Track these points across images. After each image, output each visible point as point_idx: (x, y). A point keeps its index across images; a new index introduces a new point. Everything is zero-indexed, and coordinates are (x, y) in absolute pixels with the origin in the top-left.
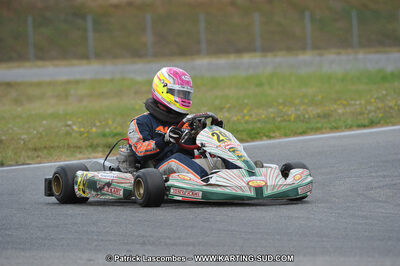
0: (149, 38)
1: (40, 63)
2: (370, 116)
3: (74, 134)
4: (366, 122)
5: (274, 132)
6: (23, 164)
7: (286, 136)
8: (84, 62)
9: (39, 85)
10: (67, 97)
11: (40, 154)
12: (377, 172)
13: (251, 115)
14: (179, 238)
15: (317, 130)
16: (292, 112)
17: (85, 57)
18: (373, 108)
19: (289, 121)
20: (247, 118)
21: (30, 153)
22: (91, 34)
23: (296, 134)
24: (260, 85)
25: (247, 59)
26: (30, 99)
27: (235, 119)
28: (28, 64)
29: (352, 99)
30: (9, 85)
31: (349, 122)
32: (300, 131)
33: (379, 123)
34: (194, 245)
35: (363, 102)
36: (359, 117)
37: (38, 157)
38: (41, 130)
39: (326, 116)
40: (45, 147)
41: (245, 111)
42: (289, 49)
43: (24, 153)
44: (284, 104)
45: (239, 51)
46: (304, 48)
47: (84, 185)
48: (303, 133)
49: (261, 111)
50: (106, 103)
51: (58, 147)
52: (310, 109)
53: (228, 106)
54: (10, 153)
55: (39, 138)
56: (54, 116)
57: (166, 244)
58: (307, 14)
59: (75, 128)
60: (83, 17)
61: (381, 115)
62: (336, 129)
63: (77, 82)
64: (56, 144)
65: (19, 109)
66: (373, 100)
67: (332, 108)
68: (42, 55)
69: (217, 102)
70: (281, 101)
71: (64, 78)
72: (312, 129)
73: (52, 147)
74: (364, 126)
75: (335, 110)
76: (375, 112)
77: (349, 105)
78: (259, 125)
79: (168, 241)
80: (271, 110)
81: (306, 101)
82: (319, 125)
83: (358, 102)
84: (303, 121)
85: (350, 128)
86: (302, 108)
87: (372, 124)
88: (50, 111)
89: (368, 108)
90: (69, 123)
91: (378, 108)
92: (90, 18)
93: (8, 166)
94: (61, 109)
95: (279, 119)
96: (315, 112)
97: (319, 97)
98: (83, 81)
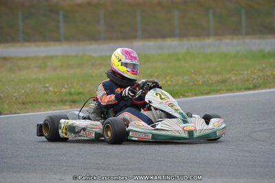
0: (102, 27)
1: (27, 44)
2: (254, 82)
3: (50, 93)
4: (251, 86)
6: (15, 113)
8: (57, 44)
9: (26, 59)
10: (45, 67)
11: (27, 106)
13: (172, 81)
15: (218, 91)
16: (200, 79)
17: (58, 40)
18: (256, 77)
19: (198, 85)
20: (169, 83)
21: (20, 106)
22: (62, 25)
23: (203, 94)
24: (178, 60)
25: (169, 42)
26: (20, 69)
28: (18, 45)
29: (241, 70)
30: (5, 59)
31: (240, 86)
33: (260, 87)
35: (249, 72)
36: (247, 82)
37: (25, 108)
38: (27, 90)
39: (224, 82)
40: (30, 102)
41: (168, 78)
42: (198, 35)
43: (15, 106)
44: (195, 73)
45: (164, 37)
46: (208, 35)
47: (66, 129)
48: (208, 93)
49: (179, 78)
50: (72, 72)
51: (39, 102)
52: (213, 77)
53: (157, 74)
54: (6, 106)
55: (26, 96)
56: (36, 80)
58: (211, 12)
59: (51, 89)
60: (57, 13)
61: (261, 81)
63: (52, 57)
64: (38, 100)
65: (13, 76)
66: (256, 71)
67: (228, 77)
68: (28, 38)
69: (149, 72)
70: (192, 71)
71: (43, 54)
72: (214, 91)
73: (35, 102)
74: (250, 89)
75: (230, 78)
76: (257, 79)
77: (239, 74)
78: (177, 87)
80: (186, 77)
81: (210, 71)
82: (218, 88)
83: (246, 72)
84: (207, 85)
85: (240, 90)
86: (207, 76)
87: (255, 87)
88: (34, 77)
89: (253, 76)
90: (47, 85)
91: (259, 76)
92: (61, 13)
93: (5, 115)
94: (41, 76)
95: (191, 84)
96: (215, 79)
97: (219, 69)
98: (56, 57)
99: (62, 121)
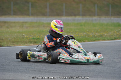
0: (48, 10)
1: (15, 16)
2: (115, 36)
3: (25, 38)
4: (113, 38)
5: (85, 40)
6: (9, 46)
7: (89, 41)
9: (14, 23)
10: (23, 27)
11: (14, 43)
12: (116, 53)
13: (78, 35)
14: (57, 71)
15: (99, 40)
16: (91, 34)
17: (28, 15)
19: (90, 37)
20: (77, 35)
21: (11, 43)
22: (30, 8)
23: (92, 41)
24: (81, 26)
25: (78, 18)
26: (12, 27)
28: (11, 16)
29: (109, 31)
30: (5, 22)
31: (108, 38)
32: (93, 40)
33: (117, 39)
34: (61, 73)
35: (113, 32)
37: (14, 44)
38: (15, 36)
39: (101, 36)
40: (16, 42)
41: (77, 33)
42: (90, 15)
43: (9, 43)
44: (88, 32)
45: (75, 15)
46: (94, 15)
47: (30, 56)
49: (81, 34)
50: (34, 29)
51: (20, 42)
52: (97, 34)
53: (72, 31)
54: (5, 43)
55: (14, 39)
56: (19, 32)
57: (52, 72)
58: (96, 5)
59: (25, 36)
60: (28, 3)
61: (118, 36)
62: (104, 40)
63: (26, 22)
64: (19, 41)
65: (8, 30)
66: (115, 32)
67: (103, 34)
68: (15, 14)
69: (68, 30)
70: (88, 31)
71: (22, 21)
72: (97, 40)
73: (18, 42)
74: (113, 40)
75: (104, 34)
77: (108, 33)
78: (81, 38)
79: (53, 71)
80: (85, 33)
81: (95, 31)
82: (99, 39)
83: (111, 32)
84: (94, 37)
85: (108, 40)
86: (94, 33)
87: (115, 39)
89: (114, 34)
90: (24, 35)
91: (117, 34)
93: (5, 47)
94: (21, 30)
95: (87, 36)
96: (98, 35)
97: (99, 30)
98: (28, 22)
99: (29, 52)
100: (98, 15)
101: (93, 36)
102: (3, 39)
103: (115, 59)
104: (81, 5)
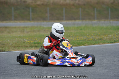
0: (48, 15)
1: (16, 21)
2: (114, 39)
3: (26, 43)
4: (113, 41)
5: (86, 44)
6: (11, 51)
7: (89, 45)
8: (29, 21)
9: (15, 28)
10: (24, 31)
11: (16, 48)
12: (116, 56)
13: (79, 39)
15: (99, 43)
16: (91, 38)
17: (29, 20)
18: (115, 37)
19: (90, 40)
20: (77, 39)
21: (13, 48)
22: (31, 13)
23: (92, 44)
24: (81, 29)
25: (77, 22)
26: (13, 32)
27: (74, 39)
28: (12, 21)
29: (109, 35)
30: (6, 27)
31: (108, 41)
32: (93, 43)
33: (117, 42)
35: (112, 36)
36: (111, 40)
37: (15, 49)
38: (16, 41)
39: (101, 39)
40: (17, 46)
41: (77, 37)
42: (90, 19)
43: (11, 48)
44: (88, 35)
45: (75, 19)
46: (94, 19)
48: (94, 44)
49: (81, 37)
50: (35, 33)
51: (21, 46)
52: (96, 37)
53: (72, 35)
54: (7, 48)
55: (16, 44)
59: (26, 41)
60: (29, 8)
61: (118, 39)
62: (104, 43)
63: (27, 27)
64: (20, 45)
65: (9, 35)
66: (115, 35)
67: (103, 37)
68: (16, 19)
69: (69, 34)
70: (88, 34)
71: (23, 26)
73: (19, 46)
74: (113, 43)
75: (104, 38)
76: (116, 38)
77: (108, 36)
78: (81, 41)
80: (85, 37)
81: (95, 35)
82: (99, 42)
84: (94, 41)
85: (108, 43)
86: (94, 37)
87: (115, 42)
88: (19, 36)
89: (114, 37)
90: (25, 39)
91: (117, 37)
92: (31, 8)
93: (6, 52)
94: (22, 35)
95: (87, 40)
96: (98, 38)
97: (99, 34)
98: (29, 27)
100: (97, 19)
101: (93, 39)
102: (4, 44)
103: (115, 61)
104: (80, 9)
